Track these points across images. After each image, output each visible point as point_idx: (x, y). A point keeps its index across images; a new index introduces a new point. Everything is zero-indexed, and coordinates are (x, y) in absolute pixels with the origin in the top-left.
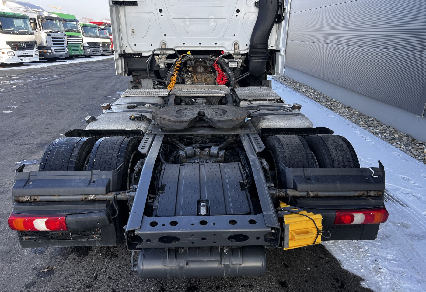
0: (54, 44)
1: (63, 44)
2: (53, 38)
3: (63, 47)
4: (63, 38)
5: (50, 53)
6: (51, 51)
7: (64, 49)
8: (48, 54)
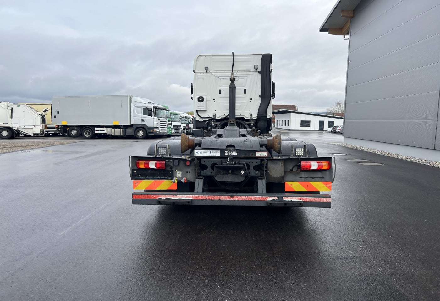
0: (161, 126)
1: (165, 126)
2: (161, 121)
3: (165, 128)
4: (165, 122)
5: (158, 132)
6: (158, 131)
7: (165, 129)
8: (157, 132)
